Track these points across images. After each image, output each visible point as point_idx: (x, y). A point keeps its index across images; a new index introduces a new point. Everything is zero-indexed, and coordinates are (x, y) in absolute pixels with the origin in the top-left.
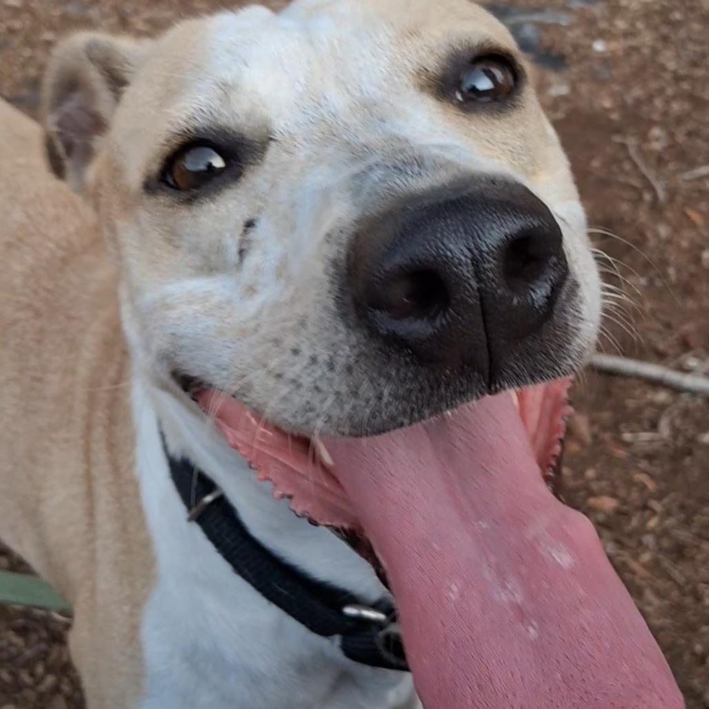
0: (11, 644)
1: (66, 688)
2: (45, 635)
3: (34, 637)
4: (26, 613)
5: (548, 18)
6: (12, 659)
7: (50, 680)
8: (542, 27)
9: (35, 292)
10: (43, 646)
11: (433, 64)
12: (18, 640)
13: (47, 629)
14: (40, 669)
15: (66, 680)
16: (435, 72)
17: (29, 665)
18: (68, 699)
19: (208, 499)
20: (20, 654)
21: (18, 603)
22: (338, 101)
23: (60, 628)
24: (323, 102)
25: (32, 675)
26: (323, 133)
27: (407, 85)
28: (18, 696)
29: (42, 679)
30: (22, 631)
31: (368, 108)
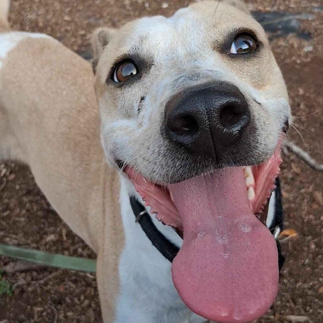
0: (70, 287)
1: (93, 305)
2: (84, 283)
3: (79, 284)
4: (77, 274)
5: (303, 17)
6: (71, 293)
7: (86, 302)
8: (301, 21)
9: (88, 129)
10: (83, 288)
11: (221, 39)
12: (73, 286)
13: (85, 281)
14: (82, 298)
15: (93, 302)
16: (221, 42)
17: (78, 296)
18: (94, 310)
19: (142, 213)
20: (74, 291)
21: (73, 270)
22: (181, 52)
23: (90, 281)
24: (175, 52)
25: (79, 300)
26: (172, 64)
27: (208, 47)
28: (74, 308)
29: (83, 301)
30: (75, 282)
31: (192, 56)
